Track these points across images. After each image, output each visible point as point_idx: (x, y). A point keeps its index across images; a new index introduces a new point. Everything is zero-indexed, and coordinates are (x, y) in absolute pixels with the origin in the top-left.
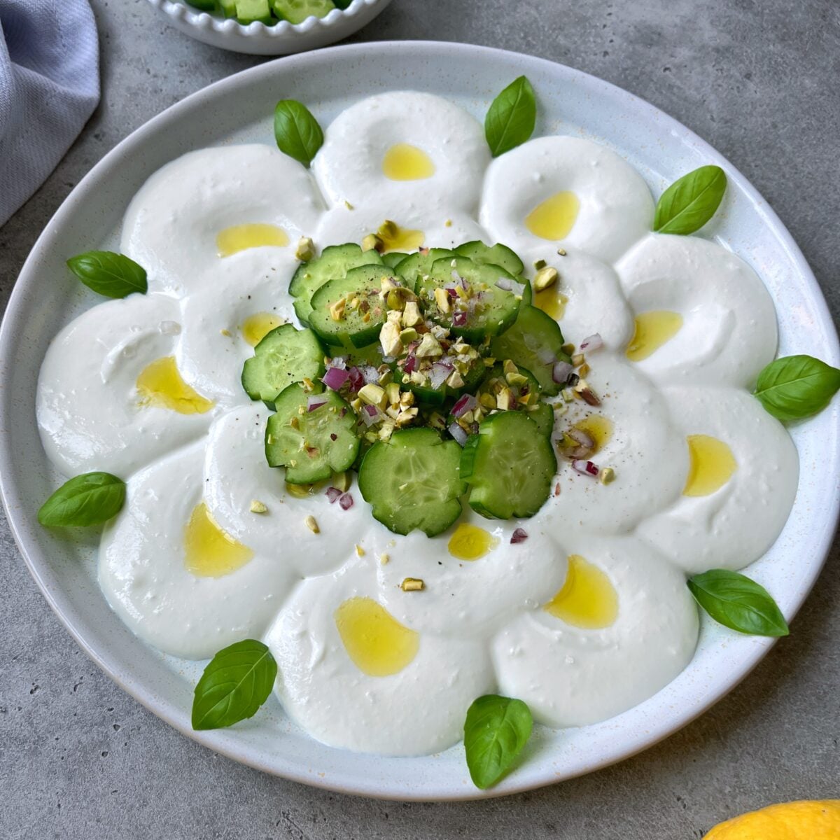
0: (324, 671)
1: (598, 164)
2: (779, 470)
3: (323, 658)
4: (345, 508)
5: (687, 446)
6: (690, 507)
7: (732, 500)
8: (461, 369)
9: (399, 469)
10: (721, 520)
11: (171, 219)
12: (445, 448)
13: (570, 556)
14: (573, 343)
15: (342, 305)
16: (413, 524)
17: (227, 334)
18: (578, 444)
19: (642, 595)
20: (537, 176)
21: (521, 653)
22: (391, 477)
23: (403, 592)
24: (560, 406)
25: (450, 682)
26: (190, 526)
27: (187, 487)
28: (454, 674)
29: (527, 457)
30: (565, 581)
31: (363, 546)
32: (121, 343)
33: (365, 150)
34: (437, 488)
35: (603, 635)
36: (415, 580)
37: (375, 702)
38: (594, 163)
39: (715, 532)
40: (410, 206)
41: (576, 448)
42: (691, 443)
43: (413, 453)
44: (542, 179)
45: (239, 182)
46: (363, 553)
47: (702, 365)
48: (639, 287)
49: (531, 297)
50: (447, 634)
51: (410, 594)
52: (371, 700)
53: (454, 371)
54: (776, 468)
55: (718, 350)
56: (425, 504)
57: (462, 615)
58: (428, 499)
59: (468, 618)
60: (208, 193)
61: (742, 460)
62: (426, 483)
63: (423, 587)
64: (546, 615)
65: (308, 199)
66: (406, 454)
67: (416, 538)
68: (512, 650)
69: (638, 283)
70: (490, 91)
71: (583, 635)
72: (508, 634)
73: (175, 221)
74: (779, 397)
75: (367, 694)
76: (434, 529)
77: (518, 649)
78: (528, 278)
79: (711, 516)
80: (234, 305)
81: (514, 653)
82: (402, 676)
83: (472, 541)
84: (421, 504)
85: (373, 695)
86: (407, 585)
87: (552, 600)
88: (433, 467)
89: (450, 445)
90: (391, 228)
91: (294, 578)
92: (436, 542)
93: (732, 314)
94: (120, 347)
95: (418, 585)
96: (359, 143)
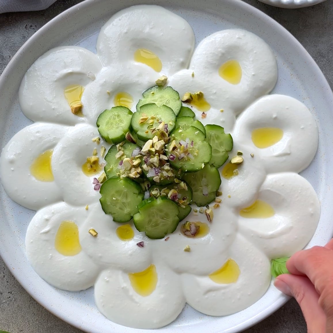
0: (44, 237)
1: (303, 128)
2: (249, 295)
3: (47, 233)
4: (95, 189)
5: (227, 260)
6: (207, 282)
7: (223, 291)
8: (161, 176)
9: (117, 192)
10: (213, 294)
11: (125, 31)
12: (137, 197)
13: (152, 264)
14: (223, 192)
15: (146, 119)
16: (111, 212)
17: (109, 93)
18: (189, 230)
19: (162, 296)
20: (274, 116)
21: (108, 282)
22: (113, 192)
23: (88, 232)
24: (196, 212)
25: (78, 272)
26: (42, 155)
27: (52, 140)
28: (81, 271)
29: (165, 220)
30: (143, 271)
31: (89, 207)
32: (71, 69)
33: (220, 55)
34: (126, 207)
35: (138, 298)
36: (95, 231)
37: (50, 259)
38: (302, 127)
39: (206, 297)
40: (215, 92)
41: (187, 230)
42: (229, 261)
43: (125, 191)
44: (276, 118)
45: (162, 34)
46: (87, 209)
47: (261, 238)
48: (269, 190)
49: (223, 164)
50: (90, 257)
51: (90, 235)
52: (50, 258)
53: (157, 175)
54: (249, 294)
55: (272, 237)
56: (119, 209)
57: (100, 255)
58: (120, 208)
59: (101, 257)
60: (147, 30)
61: (241, 281)
62: (123, 203)
63: (96, 236)
64: (127, 277)
65: (182, 60)
66: (123, 189)
67: (108, 218)
68: (106, 278)
69: (269, 189)
70: (292, 64)
71: (132, 292)
72: (109, 272)
73: (126, 33)
74: (278, 268)
75: (51, 254)
76: (116, 219)
77: (108, 279)
78: (229, 156)
79: (210, 290)
80: (120, 84)
81: (106, 280)
82: (66, 257)
83: (128, 233)
84: (117, 208)
85: (52, 257)
86: (91, 231)
87: (133, 273)
88: (129, 200)
89: (140, 198)
90: (200, 96)
91: (60, 199)
92: (114, 224)
93: (291, 228)
94: (70, 70)
95: (94, 234)
96: (220, 50)
